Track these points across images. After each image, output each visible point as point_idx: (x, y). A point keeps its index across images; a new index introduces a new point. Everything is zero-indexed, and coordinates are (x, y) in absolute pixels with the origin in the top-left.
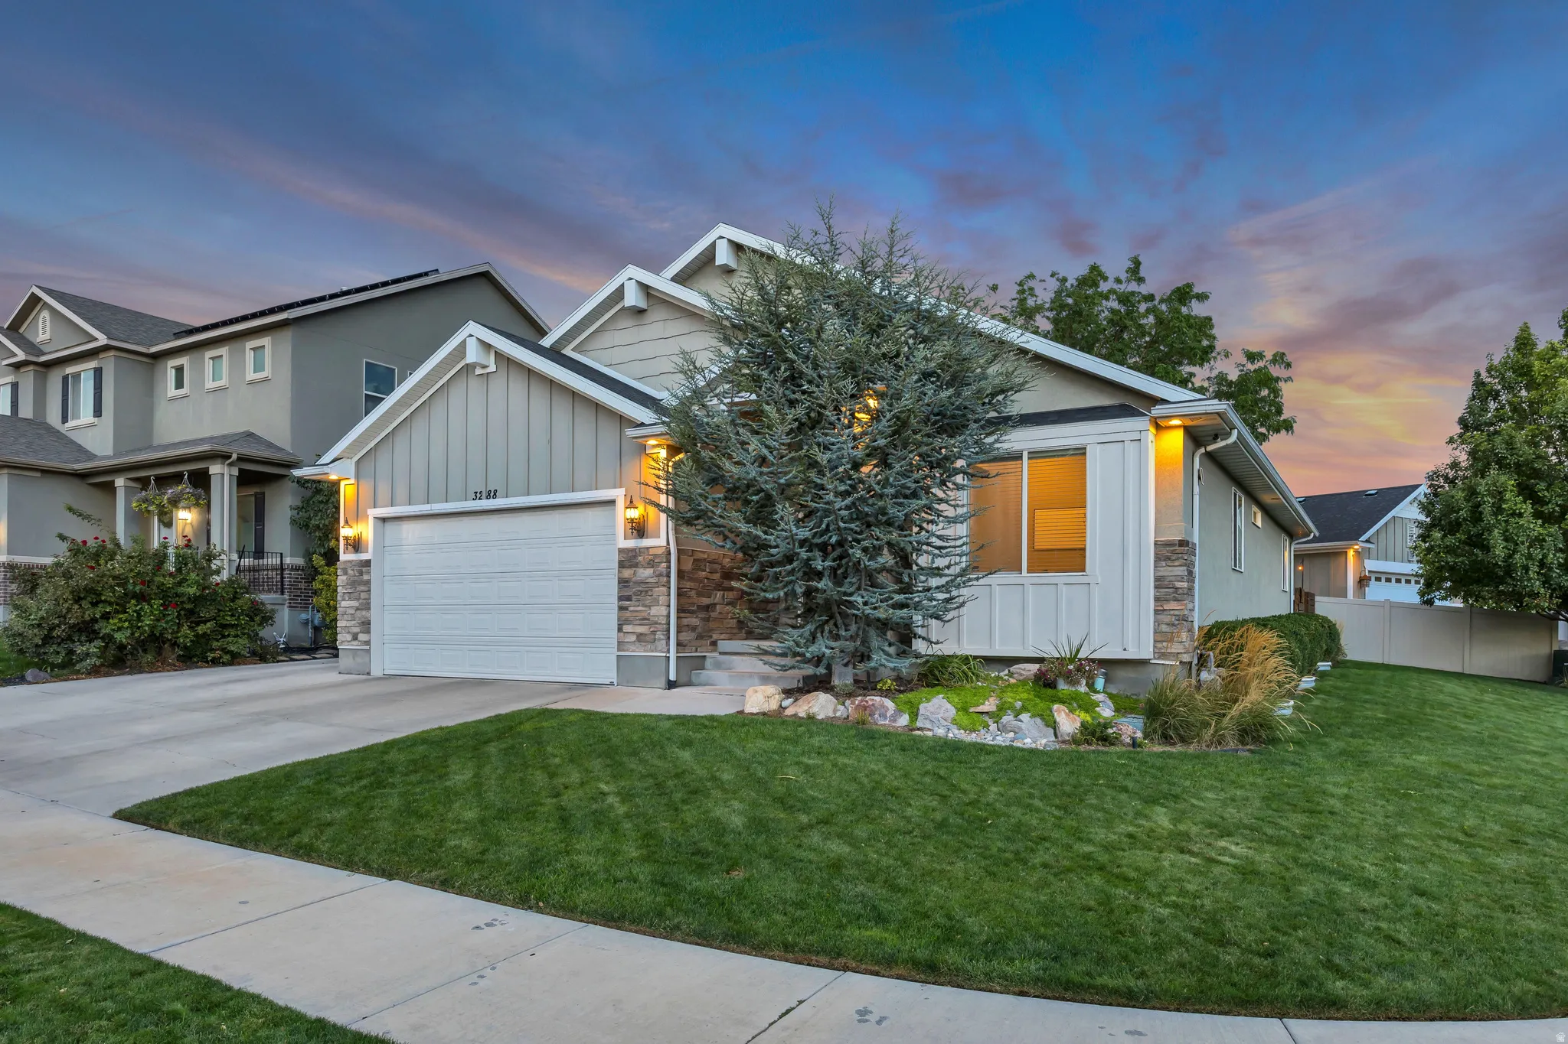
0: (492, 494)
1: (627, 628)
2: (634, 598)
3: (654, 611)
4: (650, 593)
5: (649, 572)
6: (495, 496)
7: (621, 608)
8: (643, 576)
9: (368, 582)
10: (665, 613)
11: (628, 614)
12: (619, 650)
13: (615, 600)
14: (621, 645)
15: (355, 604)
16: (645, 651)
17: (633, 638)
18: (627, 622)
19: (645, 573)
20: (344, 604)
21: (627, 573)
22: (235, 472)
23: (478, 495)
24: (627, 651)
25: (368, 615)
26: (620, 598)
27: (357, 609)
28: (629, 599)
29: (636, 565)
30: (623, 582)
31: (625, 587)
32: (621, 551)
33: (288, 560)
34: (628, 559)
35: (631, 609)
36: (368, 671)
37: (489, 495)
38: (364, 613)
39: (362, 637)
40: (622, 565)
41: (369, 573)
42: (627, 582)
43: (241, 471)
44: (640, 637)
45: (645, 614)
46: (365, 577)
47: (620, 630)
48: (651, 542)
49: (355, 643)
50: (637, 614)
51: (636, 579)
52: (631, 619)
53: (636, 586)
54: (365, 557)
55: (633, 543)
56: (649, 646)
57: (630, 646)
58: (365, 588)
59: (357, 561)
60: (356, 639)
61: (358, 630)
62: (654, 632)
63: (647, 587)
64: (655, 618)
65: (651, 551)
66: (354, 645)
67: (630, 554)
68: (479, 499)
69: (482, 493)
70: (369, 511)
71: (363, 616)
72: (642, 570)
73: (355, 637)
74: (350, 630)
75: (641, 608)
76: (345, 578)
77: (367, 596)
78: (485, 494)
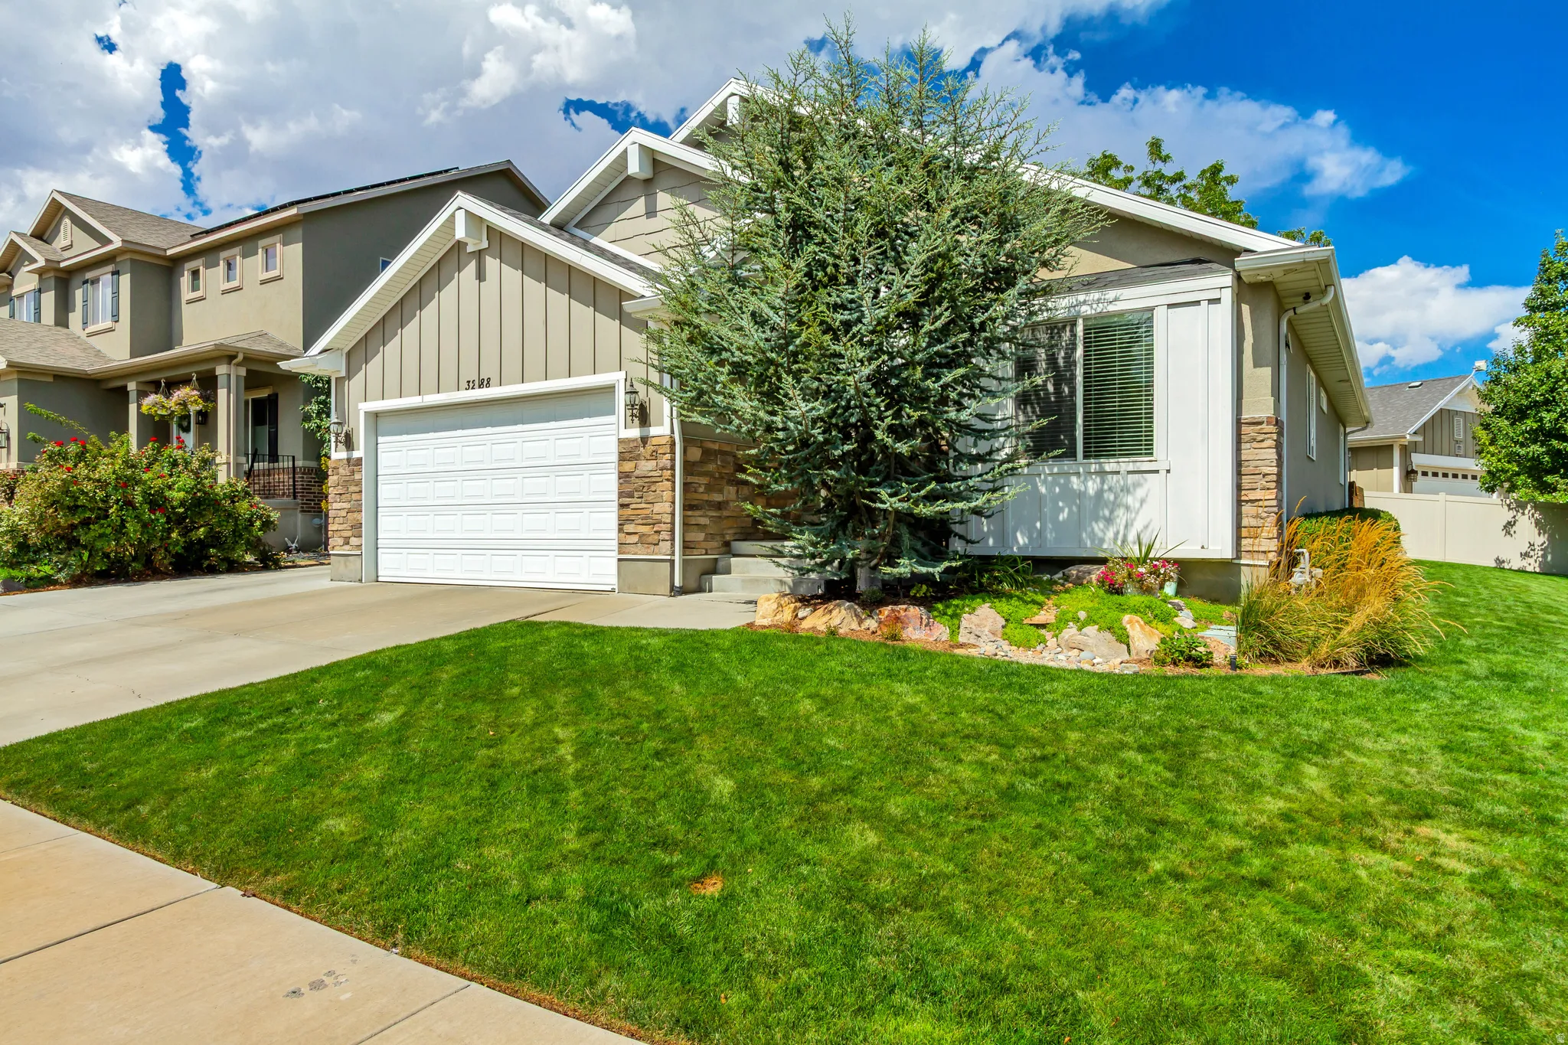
0: (485, 383)
1: (628, 528)
2: (636, 494)
3: (657, 508)
4: (653, 488)
5: (652, 464)
6: (488, 385)
7: (622, 506)
8: (645, 469)
9: (360, 483)
10: (669, 510)
11: (629, 512)
12: (620, 553)
13: (615, 497)
14: (622, 546)
15: (346, 505)
16: (648, 554)
17: (635, 539)
18: (629, 520)
19: (646, 467)
20: (336, 506)
21: (628, 466)
22: (243, 372)
23: (471, 385)
24: (629, 553)
25: (358, 517)
26: (621, 495)
27: (349, 511)
28: (630, 495)
29: (637, 458)
30: (624, 476)
31: (626, 482)
32: (621, 441)
33: (299, 463)
34: (628, 452)
35: (632, 506)
36: (360, 577)
37: (482, 384)
38: (356, 515)
39: (354, 541)
40: (622, 457)
41: (359, 472)
42: (628, 476)
43: (248, 371)
44: (643, 538)
45: (647, 512)
46: (357, 477)
47: (620, 530)
48: (654, 431)
49: (347, 547)
50: (638, 512)
51: (637, 473)
52: (633, 518)
53: (637, 480)
54: (356, 454)
55: (635, 432)
56: (652, 547)
57: (632, 548)
58: (357, 489)
59: (349, 460)
60: (348, 543)
61: (349, 534)
62: (658, 532)
63: (650, 482)
64: (658, 517)
65: (655, 441)
66: (346, 550)
67: (631, 445)
68: (472, 388)
69: (474, 382)
70: (360, 406)
71: (355, 519)
72: (644, 463)
73: (346, 541)
74: (342, 534)
75: (643, 505)
76: (336, 478)
77: (359, 497)
78: (478, 383)
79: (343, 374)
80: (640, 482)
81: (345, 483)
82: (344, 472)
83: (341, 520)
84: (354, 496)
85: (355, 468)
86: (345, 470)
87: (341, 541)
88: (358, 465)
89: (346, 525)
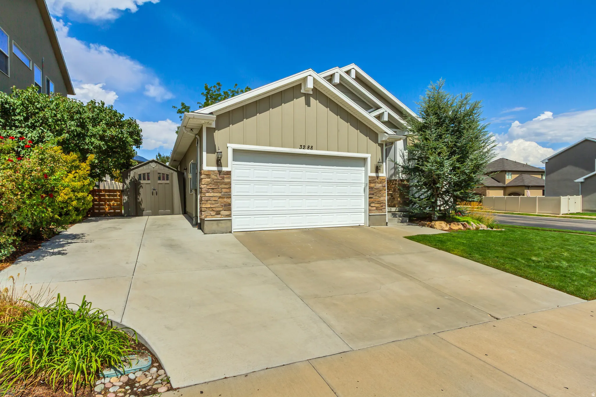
0: (310, 148)
1: (373, 205)
2: (375, 194)
3: (382, 199)
4: (380, 192)
5: (380, 185)
6: (312, 148)
7: (369, 198)
8: (378, 186)
9: (230, 183)
10: (385, 199)
11: (373, 200)
12: (369, 213)
14: (370, 211)
15: (220, 195)
16: (379, 213)
17: (374, 208)
18: (372, 203)
20: (207, 194)
21: (372, 185)
23: (303, 147)
24: (373, 213)
25: (228, 200)
26: (369, 194)
27: (220, 197)
28: (373, 194)
29: (375, 183)
30: (371, 188)
31: (372, 190)
32: (369, 177)
34: (372, 180)
35: (374, 198)
36: (230, 231)
37: (308, 148)
38: (225, 200)
40: (370, 182)
41: (230, 178)
42: (372, 188)
44: (377, 208)
45: (379, 200)
46: (226, 180)
47: (370, 205)
48: (380, 175)
49: (219, 216)
50: (376, 200)
51: (375, 187)
52: (374, 202)
53: (375, 190)
54: (224, 169)
55: (374, 175)
56: (380, 211)
57: (374, 211)
58: (227, 186)
59: (220, 172)
60: (219, 214)
61: (221, 209)
62: (382, 206)
63: (379, 190)
64: (381, 201)
65: (381, 178)
66: (218, 217)
67: (374, 178)
68: (303, 149)
69: (304, 146)
70: (228, 145)
71: (225, 202)
72: (378, 184)
73: (218, 213)
74: (214, 209)
75: (377, 198)
76: (209, 180)
77: (228, 191)
78: (307, 147)
79: (213, 126)
80: (376, 191)
81: (216, 183)
82: (216, 177)
83: (213, 202)
84: (224, 190)
85: (225, 176)
86: (217, 176)
87: (213, 213)
88: (227, 174)
89: (217, 205)
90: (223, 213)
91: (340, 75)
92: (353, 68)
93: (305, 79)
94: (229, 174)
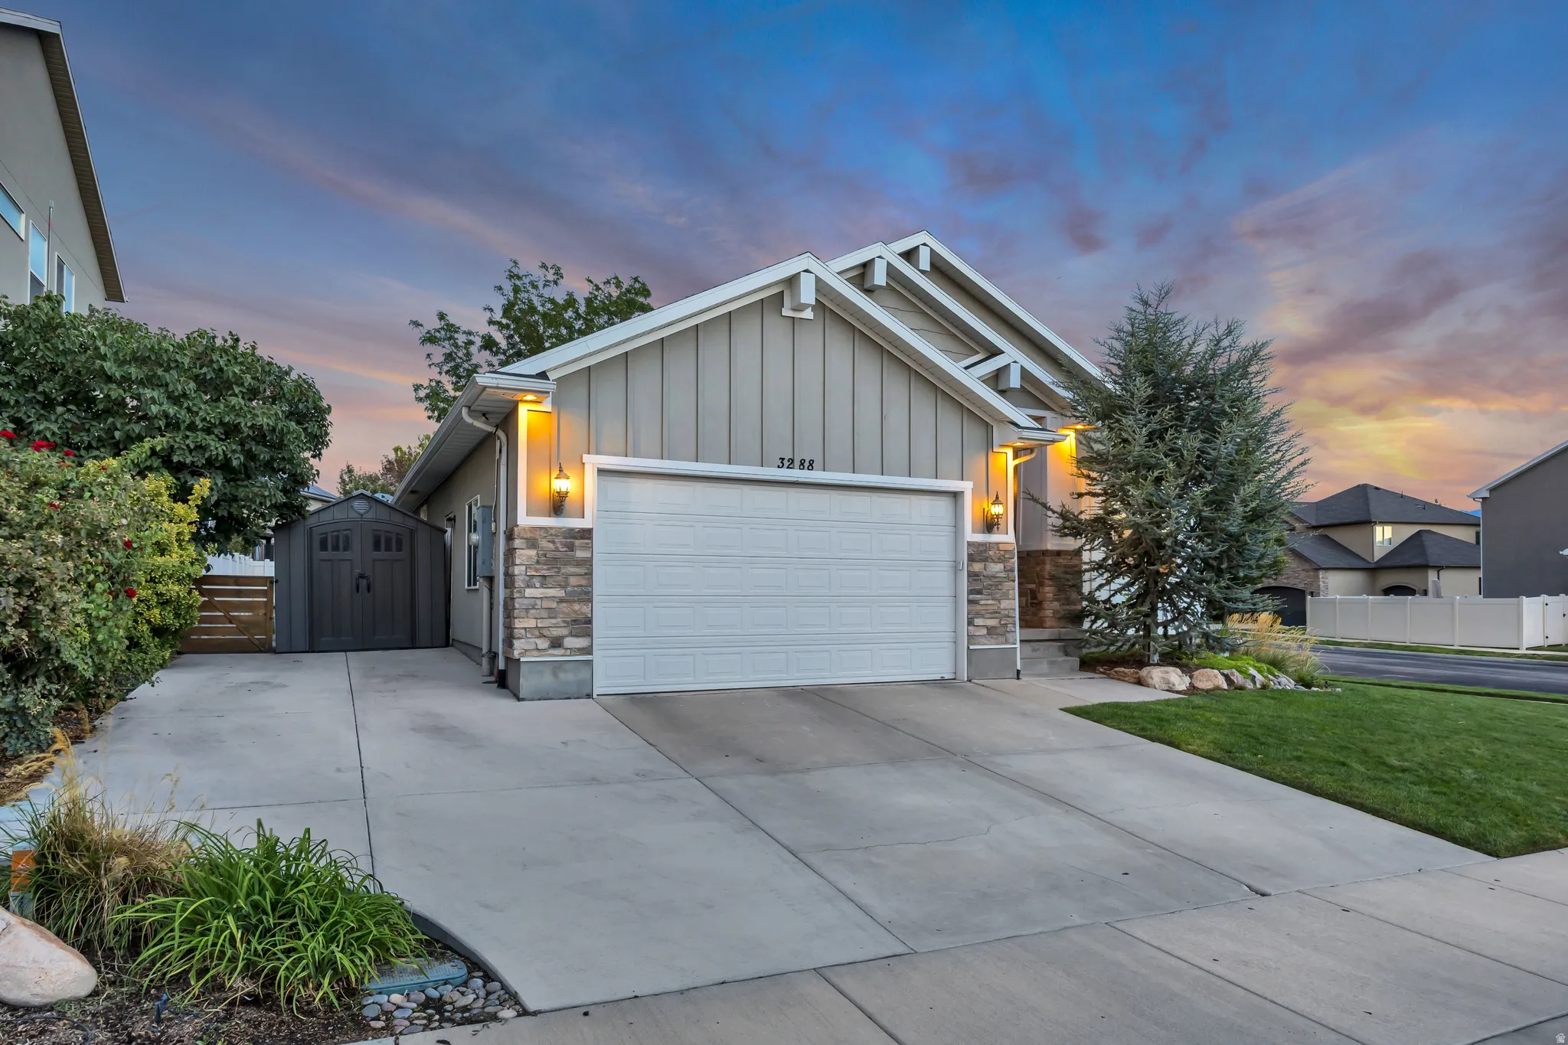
0: (806, 464)
1: (978, 621)
2: (984, 591)
3: (1004, 604)
4: (1000, 587)
5: (999, 567)
6: (811, 466)
7: (969, 602)
8: (993, 570)
9: (588, 563)
10: (1014, 606)
11: (978, 607)
12: (969, 644)
14: (971, 638)
15: (559, 593)
16: (996, 644)
17: (984, 631)
18: (979, 615)
19: (996, 568)
20: (529, 592)
21: (977, 567)
23: (786, 463)
24: (978, 644)
25: (586, 609)
26: (971, 592)
27: (561, 601)
28: (979, 592)
29: (985, 560)
30: (973, 576)
31: (975, 580)
32: (970, 544)
34: (977, 554)
35: (982, 602)
36: (588, 691)
37: (802, 464)
38: (577, 607)
40: (971, 559)
41: (590, 548)
42: (977, 576)
44: (991, 631)
45: (996, 607)
46: (580, 554)
47: (970, 623)
48: (998, 538)
49: (560, 651)
50: (989, 608)
51: (985, 573)
52: (982, 612)
53: (986, 579)
54: (574, 523)
55: (981, 538)
56: (1000, 638)
57: (983, 640)
58: (582, 571)
59: (562, 530)
60: (560, 646)
61: (565, 632)
62: (1005, 625)
63: (996, 583)
64: (1003, 612)
65: (1002, 547)
66: (557, 655)
67: (981, 548)
68: (788, 467)
69: (792, 461)
70: (586, 458)
71: (575, 612)
72: (992, 565)
73: (556, 643)
74: (545, 632)
75: (990, 602)
76: (533, 553)
77: (584, 582)
78: (797, 463)
79: (548, 406)
80: (988, 582)
81: (553, 562)
82: (551, 546)
83: (544, 614)
84: (573, 581)
85: (577, 542)
86: (553, 542)
87: (543, 644)
88: (582, 538)
89: (554, 621)
90: (571, 642)
91: (889, 264)
92: (924, 244)
93: (792, 281)
94: (587, 536)
